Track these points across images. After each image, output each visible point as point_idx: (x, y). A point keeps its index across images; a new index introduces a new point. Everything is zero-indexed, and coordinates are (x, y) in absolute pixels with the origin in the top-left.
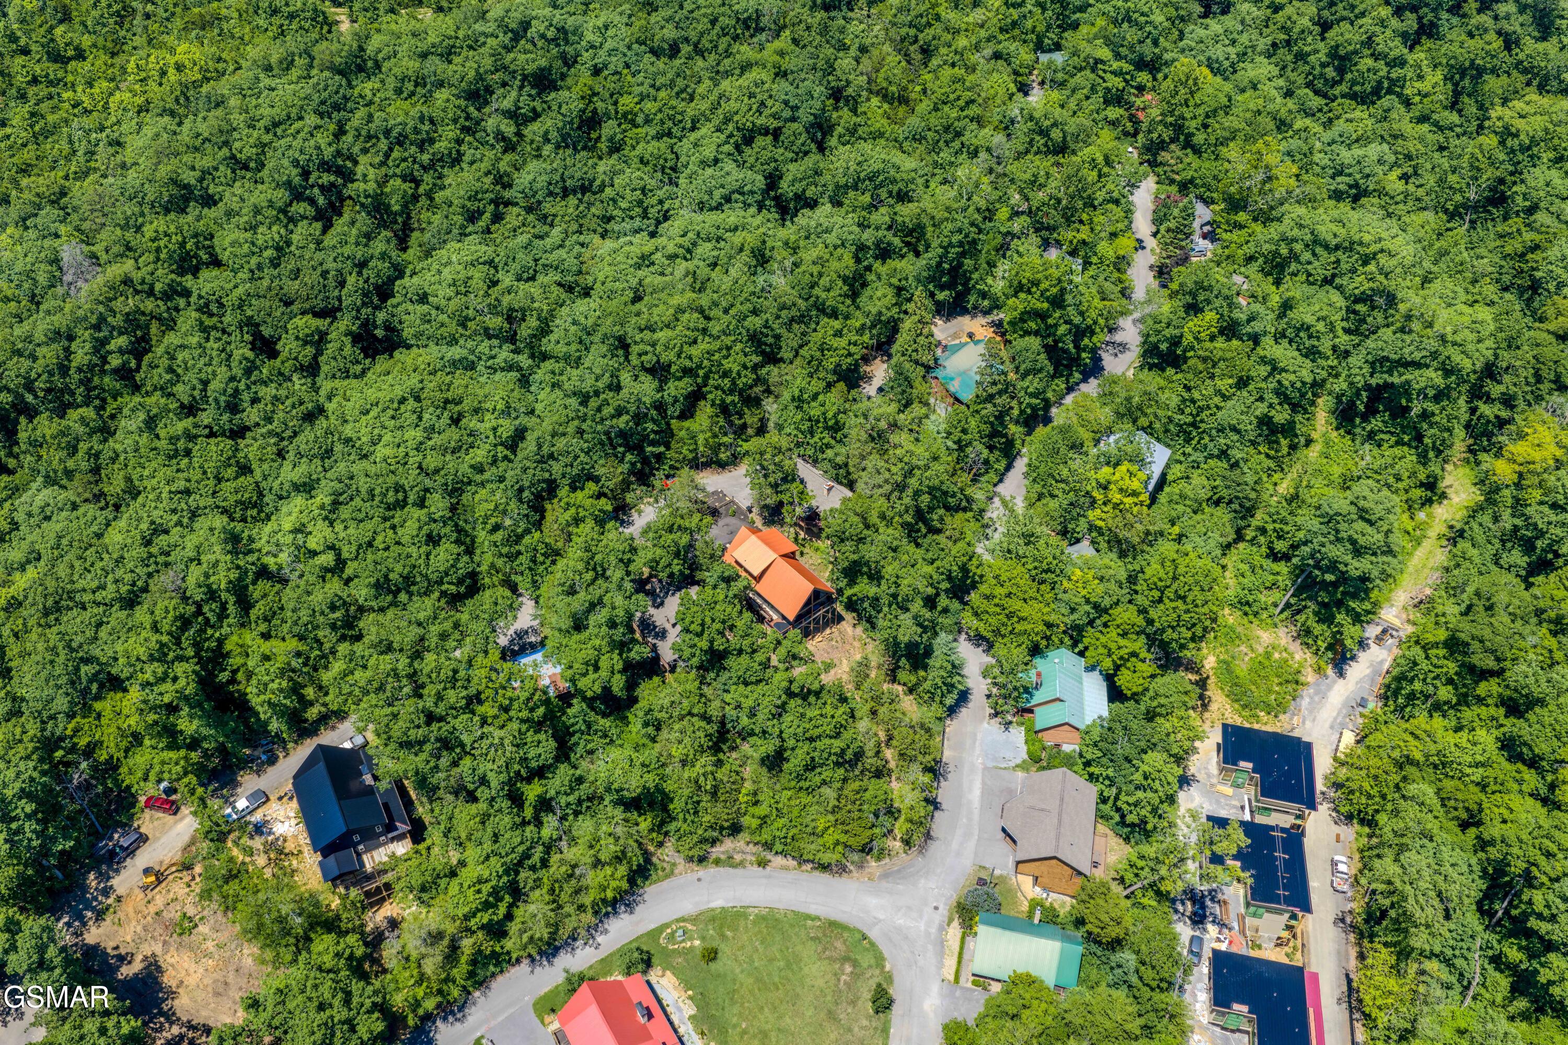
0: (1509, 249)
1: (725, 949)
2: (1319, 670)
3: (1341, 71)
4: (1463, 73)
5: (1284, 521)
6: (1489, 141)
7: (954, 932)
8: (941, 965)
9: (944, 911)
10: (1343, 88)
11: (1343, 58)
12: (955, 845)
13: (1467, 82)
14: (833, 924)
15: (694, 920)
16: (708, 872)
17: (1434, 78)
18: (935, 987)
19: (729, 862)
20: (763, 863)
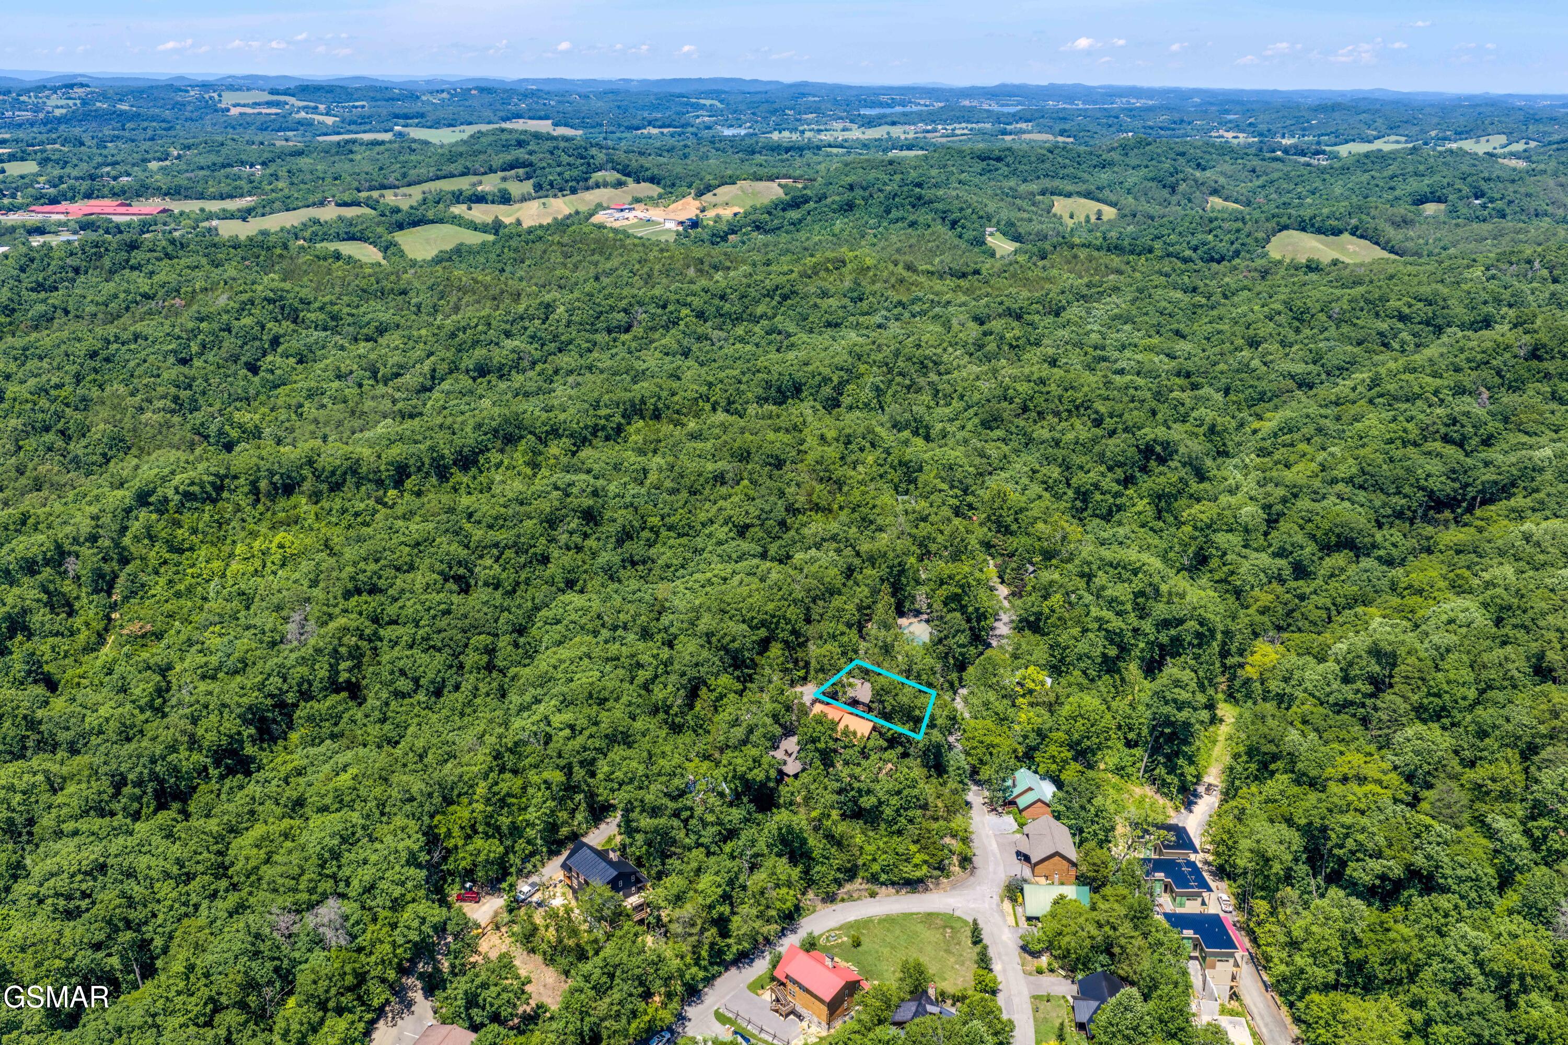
0: (1217, 578)
1: (865, 941)
2: (1177, 809)
3: (1085, 501)
4: (1159, 497)
5: (1129, 717)
6: (1187, 529)
7: (1007, 905)
8: (1005, 921)
9: (996, 899)
10: (1090, 512)
11: (1084, 494)
12: (991, 869)
13: (1163, 504)
14: (930, 915)
15: (840, 928)
16: (839, 906)
17: (1141, 505)
18: (1006, 930)
19: (851, 898)
20: (873, 895)
